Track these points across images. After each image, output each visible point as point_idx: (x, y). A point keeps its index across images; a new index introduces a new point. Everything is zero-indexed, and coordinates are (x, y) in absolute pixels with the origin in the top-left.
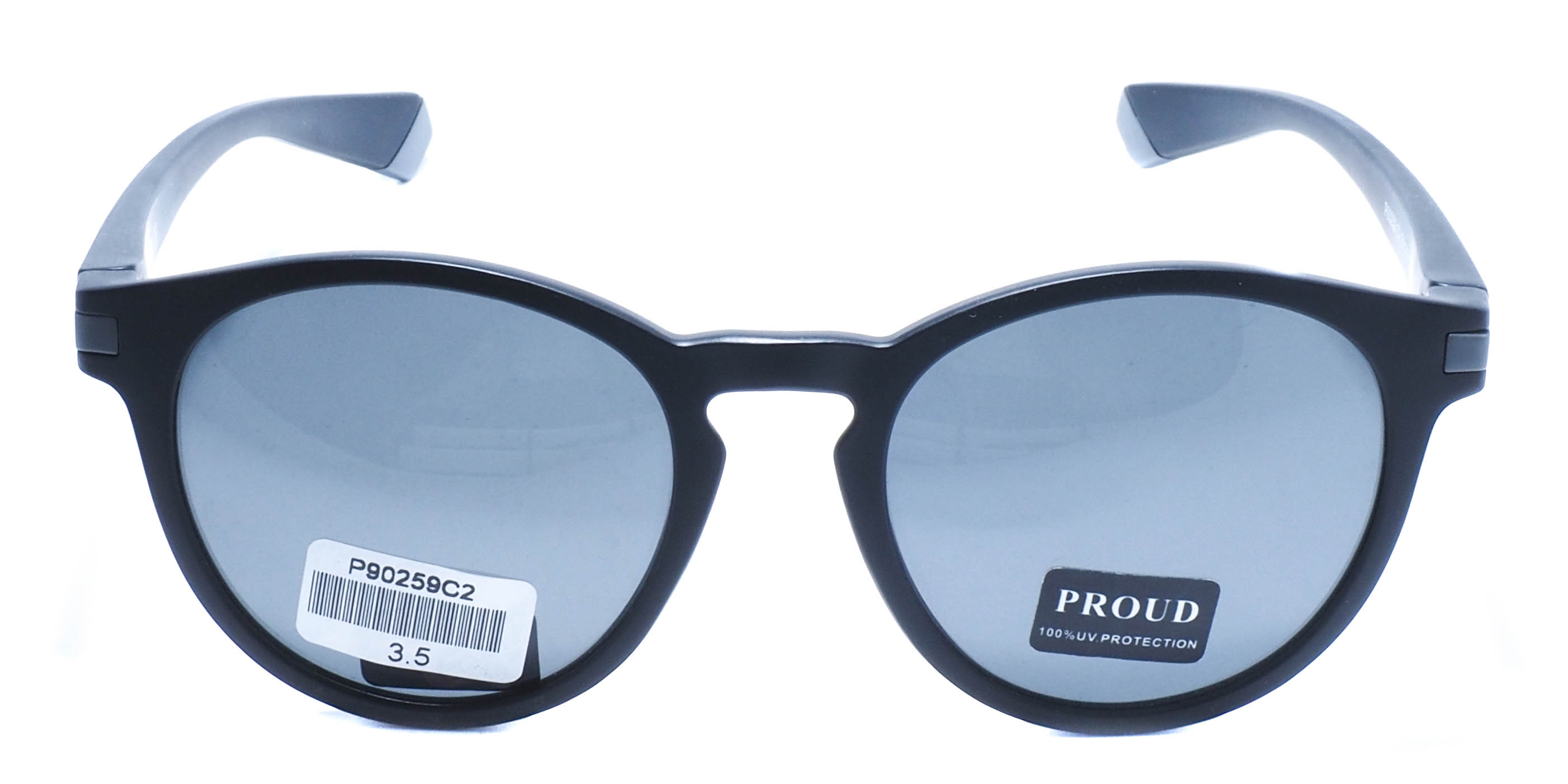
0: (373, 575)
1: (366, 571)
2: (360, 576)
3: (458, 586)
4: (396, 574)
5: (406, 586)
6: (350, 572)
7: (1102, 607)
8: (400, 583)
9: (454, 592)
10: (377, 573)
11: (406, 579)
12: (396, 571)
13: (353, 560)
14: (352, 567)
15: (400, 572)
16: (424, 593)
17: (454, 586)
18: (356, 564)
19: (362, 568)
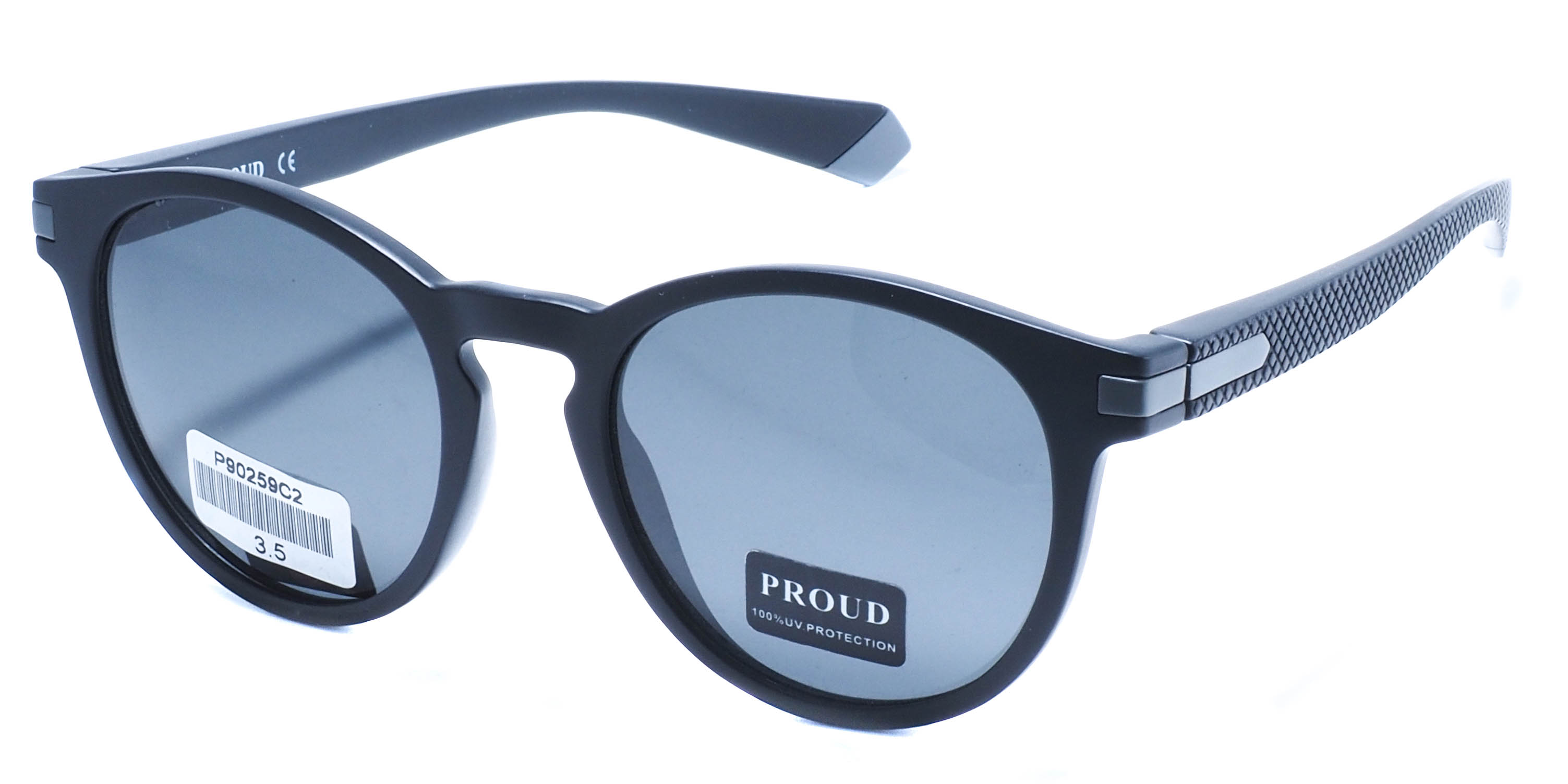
0: (231, 469)
1: (225, 464)
2: (222, 468)
3: (289, 489)
4: (246, 471)
5: (254, 483)
6: (216, 464)
7: (800, 595)
8: (250, 479)
9: (287, 495)
10: (233, 467)
11: (253, 476)
12: (246, 468)
13: (216, 453)
14: (217, 460)
15: (249, 469)
16: (266, 491)
17: (287, 488)
18: (219, 457)
19: (222, 461)
